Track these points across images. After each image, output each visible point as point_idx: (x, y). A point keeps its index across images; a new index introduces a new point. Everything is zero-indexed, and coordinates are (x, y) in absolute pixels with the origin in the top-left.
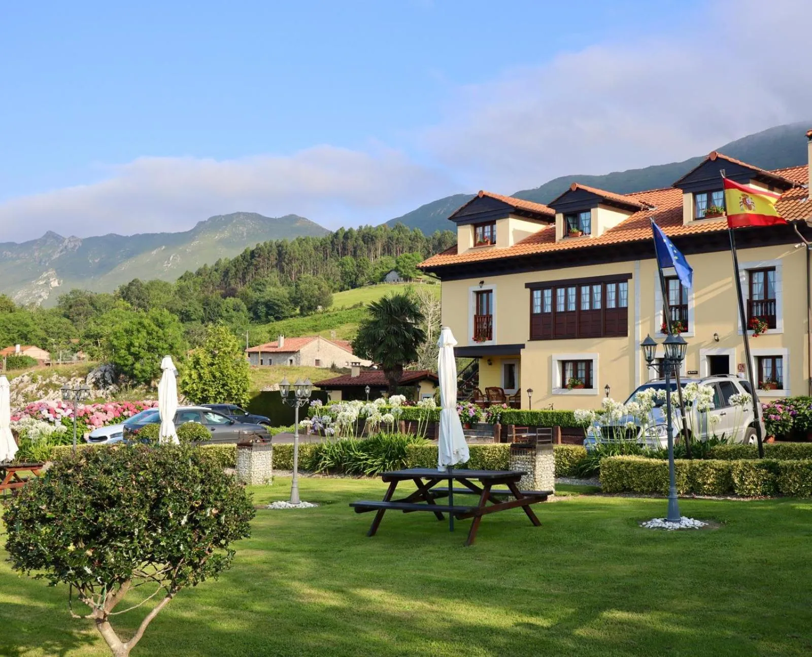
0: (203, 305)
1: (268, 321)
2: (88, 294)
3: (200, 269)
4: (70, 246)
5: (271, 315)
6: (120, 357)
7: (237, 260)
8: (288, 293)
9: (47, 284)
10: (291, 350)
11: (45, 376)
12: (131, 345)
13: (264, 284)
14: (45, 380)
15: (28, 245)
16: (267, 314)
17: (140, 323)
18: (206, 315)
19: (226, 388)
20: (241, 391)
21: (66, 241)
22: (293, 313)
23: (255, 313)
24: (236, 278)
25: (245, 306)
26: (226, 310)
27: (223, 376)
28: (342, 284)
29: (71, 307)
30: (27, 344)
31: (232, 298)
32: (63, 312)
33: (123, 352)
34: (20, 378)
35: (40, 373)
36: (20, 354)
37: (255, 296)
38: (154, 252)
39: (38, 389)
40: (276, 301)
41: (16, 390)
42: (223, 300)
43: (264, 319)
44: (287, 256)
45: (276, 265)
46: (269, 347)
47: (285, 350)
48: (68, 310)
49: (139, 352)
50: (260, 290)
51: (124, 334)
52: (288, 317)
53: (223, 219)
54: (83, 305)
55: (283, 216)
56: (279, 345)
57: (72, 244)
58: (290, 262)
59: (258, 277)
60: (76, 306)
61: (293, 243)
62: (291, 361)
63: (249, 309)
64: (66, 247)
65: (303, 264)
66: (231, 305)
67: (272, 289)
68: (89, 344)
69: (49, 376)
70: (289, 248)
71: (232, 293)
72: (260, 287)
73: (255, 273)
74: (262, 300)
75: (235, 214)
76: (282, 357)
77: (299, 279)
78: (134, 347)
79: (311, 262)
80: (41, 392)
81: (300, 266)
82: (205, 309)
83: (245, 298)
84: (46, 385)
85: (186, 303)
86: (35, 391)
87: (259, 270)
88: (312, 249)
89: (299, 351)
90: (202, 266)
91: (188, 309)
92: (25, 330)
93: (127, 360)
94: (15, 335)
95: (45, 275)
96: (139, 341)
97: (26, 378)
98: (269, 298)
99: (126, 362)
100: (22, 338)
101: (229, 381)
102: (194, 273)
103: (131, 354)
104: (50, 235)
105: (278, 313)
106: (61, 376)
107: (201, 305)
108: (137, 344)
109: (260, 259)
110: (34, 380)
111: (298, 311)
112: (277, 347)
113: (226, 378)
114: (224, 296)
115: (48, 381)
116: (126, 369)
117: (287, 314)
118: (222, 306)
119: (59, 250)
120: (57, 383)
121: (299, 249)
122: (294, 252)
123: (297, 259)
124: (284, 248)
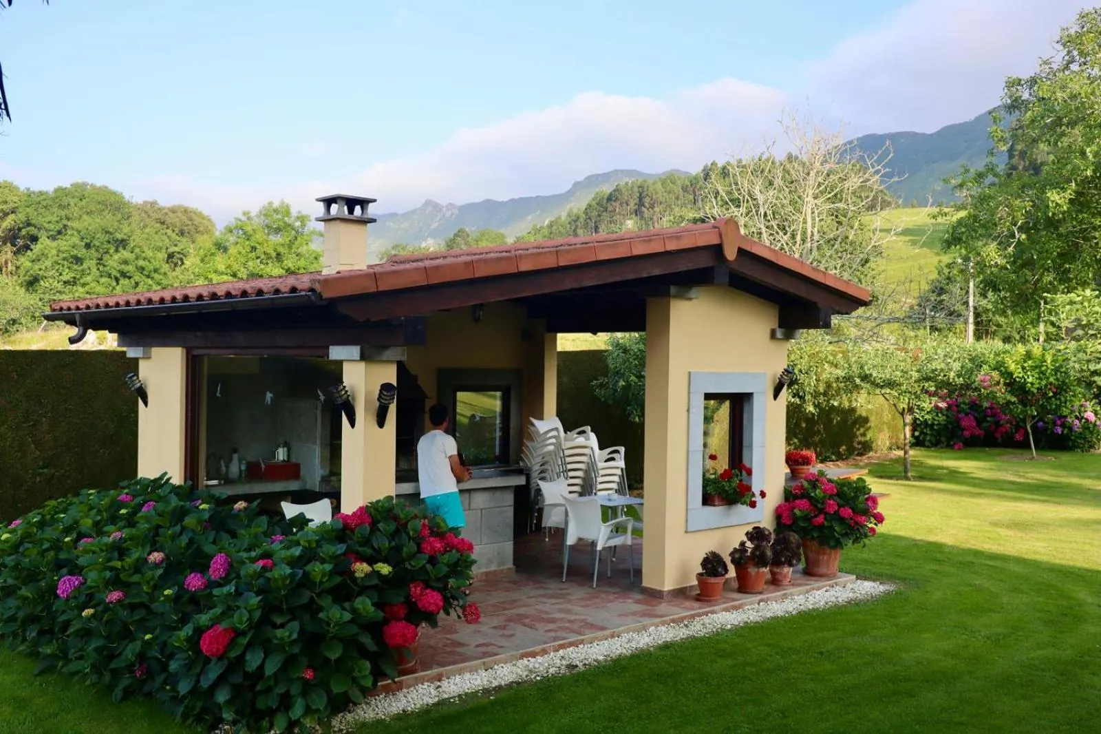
4: (448, 214)
7: (589, 206)
15: (409, 214)
21: (444, 209)
38: (529, 218)
44: (648, 199)
45: (636, 211)
55: (663, 172)
57: (450, 212)
64: (444, 216)
75: (612, 172)
88: (680, 189)
119: (438, 219)
121: (663, 190)
122: (657, 193)
123: (661, 203)
124: (645, 189)
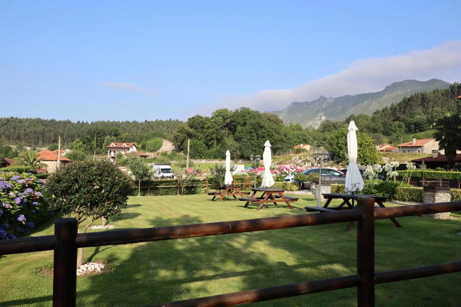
0: (384, 125)
1: (416, 132)
2: (333, 122)
3: (384, 109)
4: (330, 101)
5: (417, 129)
6: (333, 148)
7: (401, 103)
8: (427, 118)
9: (321, 119)
10: (419, 145)
11: (305, 157)
12: (338, 143)
13: (414, 114)
14: (304, 158)
15: (313, 102)
16: (415, 129)
17: (342, 133)
18: (385, 130)
19: (366, 161)
20: (373, 163)
21: (328, 100)
22: (429, 128)
23: (409, 128)
24: (400, 112)
25: (404, 125)
26: (395, 127)
27: (364, 156)
28: (457, 112)
29: (325, 128)
30: (306, 144)
31: (398, 122)
32: (322, 130)
33: (335, 146)
34: (295, 157)
35: (303, 156)
36: (302, 148)
37: (410, 120)
38: (365, 102)
39: (302, 162)
40: (420, 122)
41: (294, 162)
42: (393, 122)
43: (413, 131)
44: (427, 100)
45: (421, 104)
46: (408, 144)
47: (416, 146)
48: (324, 129)
49: (342, 146)
50: (412, 117)
51: (336, 138)
52: (426, 130)
53: (398, 84)
54: (330, 126)
55: (429, 80)
56: (413, 143)
58: (428, 102)
59: (411, 111)
60: (328, 127)
61: (430, 93)
62: (419, 151)
63: (406, 127)
64: (328, 102)
65: (436, 103)
66: (397, 125)
67: (419, 116)
68: (325, 143)
69: (306, 157)
70: (428, 96)
71: (398, 119)
72: (412, 116)
73: (410, 109)
74: (413, 122)
76: (414, 149)
77: (433, 110)
78: (340, 144)
79: (440, 102)
80: (303, 163)
81: (434, 104)
82: (384, 127)
83: (404, 121)
84: (305, 161)
85: (375, 125)
86: (301, 163)
87: (412, 107)
88: (441, 95)
89: (423, 146)
90: (385, 107)
91: (376, 127)
92: (305, 138)
93: (337, 150)
94: (302, 140)
95: (320, 115)
96: (342, 141)
97: (298, 158)
98: (416, 121)
99: (336, 151)
100: (304, 141)
101: (367, 159)
102: (381, 110)
103: (339, 147)
104: (322, 97)
105: (421, 128)
106: (311, 156)
107: (382, 125)
108: (341, 143)
109: (413, 102)
110: (300, 158)
111: (431, 127)
112: (412, 144)
113: (365, 157)
114: (394, 121)
115: (306, 158)
116: (336, 154)
117: (425, 128)
118: (393, 125)
119: (325, 104)
120: (309, 160)
121: (433, 96)
122: (430, 97)
123: (432, 101)
124: (425, 96)
